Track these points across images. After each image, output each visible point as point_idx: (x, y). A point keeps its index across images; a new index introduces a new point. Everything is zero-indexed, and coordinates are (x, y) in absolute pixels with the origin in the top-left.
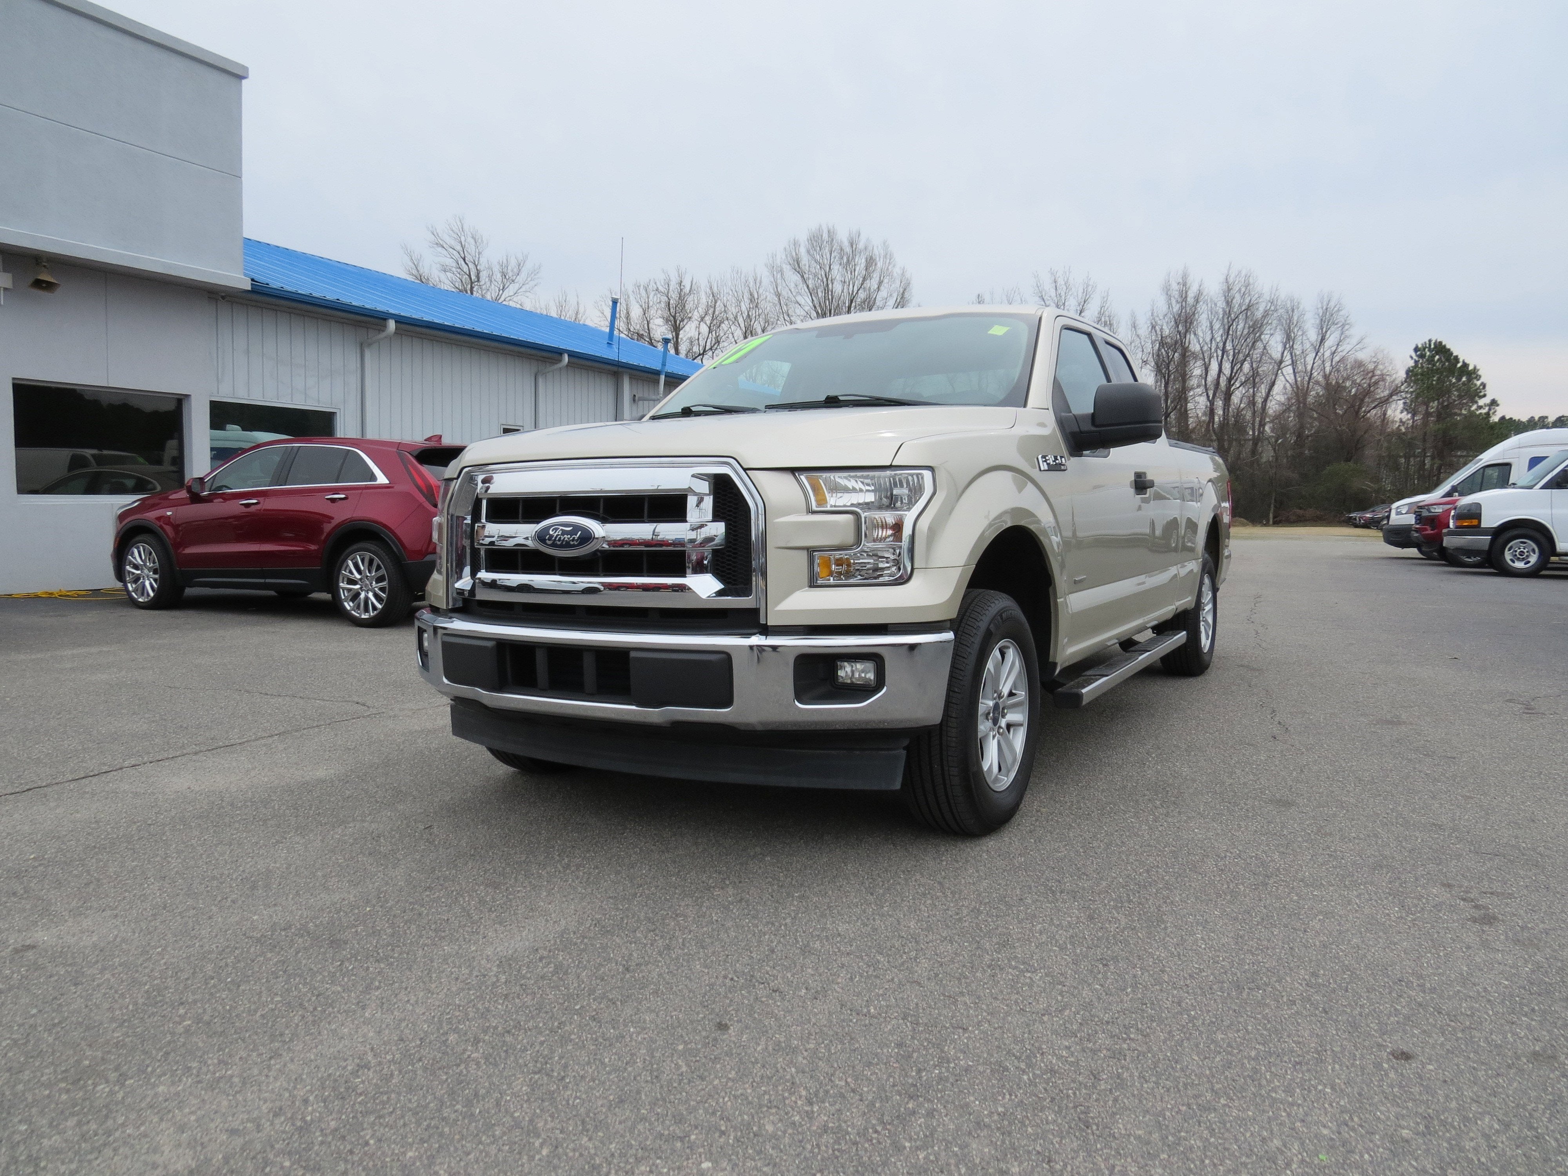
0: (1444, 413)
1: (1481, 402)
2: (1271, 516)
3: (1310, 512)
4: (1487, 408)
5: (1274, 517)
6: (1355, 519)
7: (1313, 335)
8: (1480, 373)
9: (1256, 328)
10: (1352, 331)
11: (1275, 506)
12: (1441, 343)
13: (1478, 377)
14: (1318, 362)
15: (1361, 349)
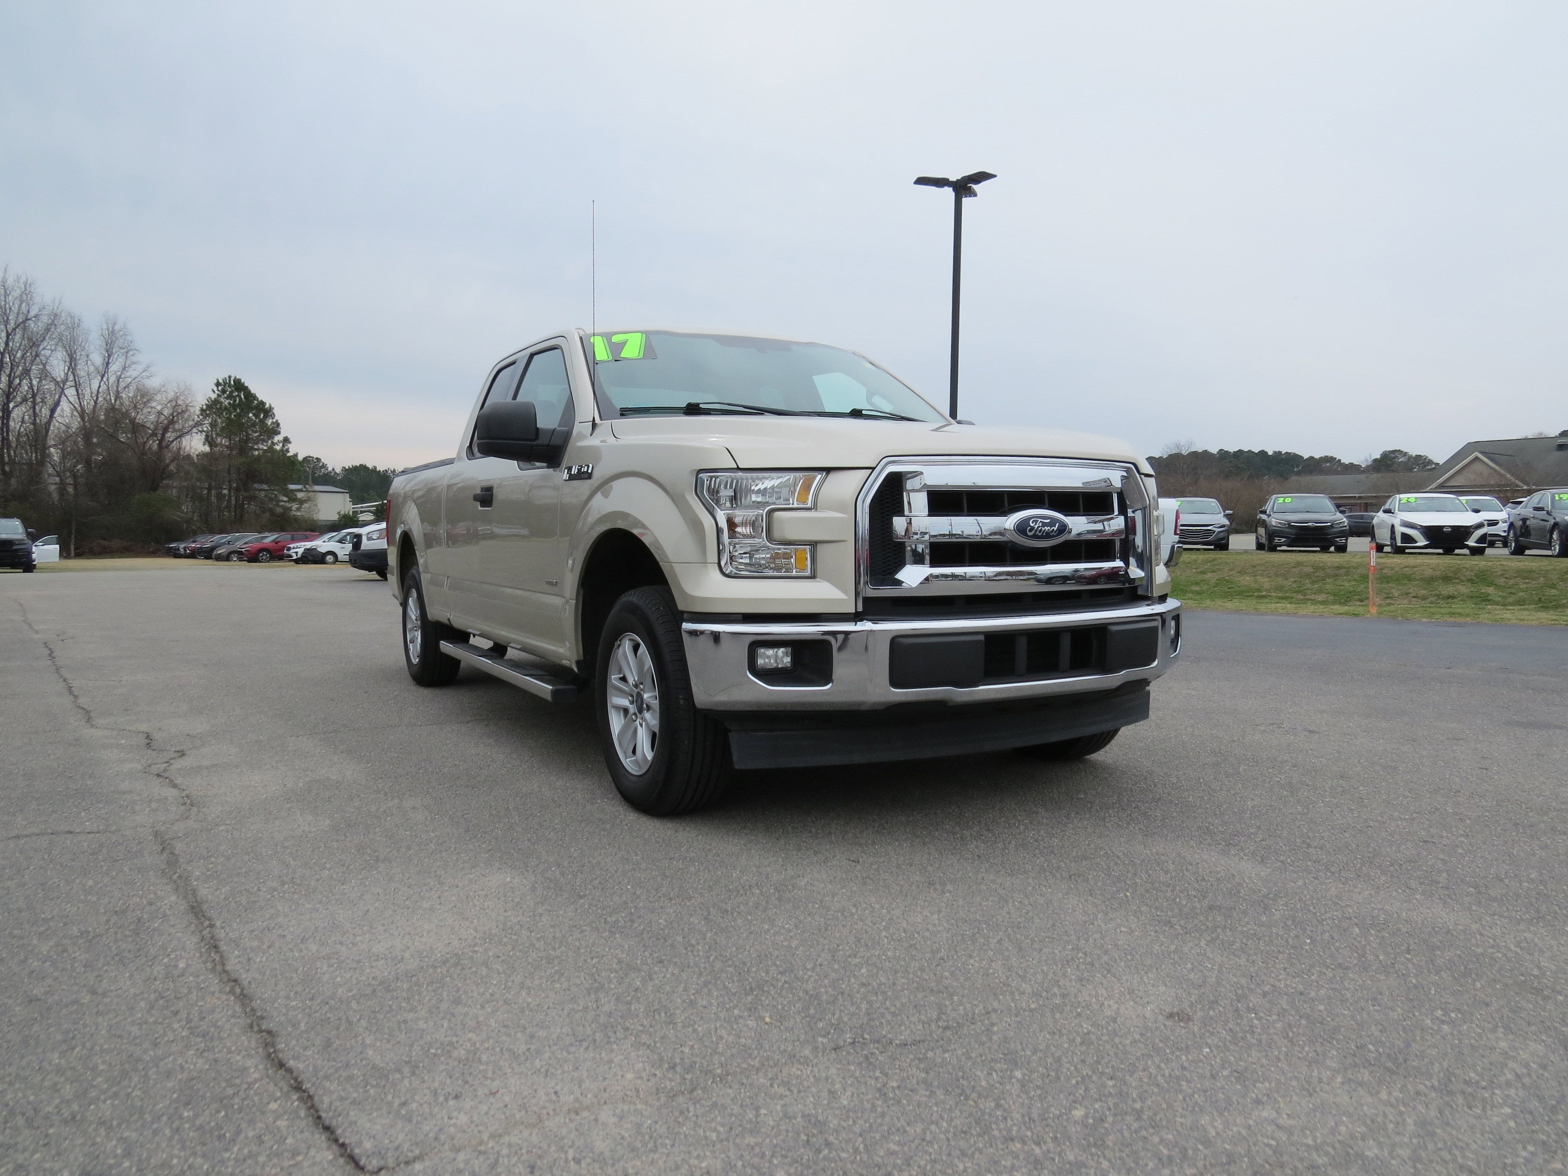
0: (243, 448)
1: (277, 438)
2: (72, 547)
3: (116, 543)
4: (281, 445)
5: (76, 549)
6: (178, 549)
7: (97, 359)
8: (275, 411)
9: (34, 344)
10: (138, 357)
11: (76, 537)
12: (239, 380)
13: (273, 416)
14: (104, 387)
15: (148, 377)
